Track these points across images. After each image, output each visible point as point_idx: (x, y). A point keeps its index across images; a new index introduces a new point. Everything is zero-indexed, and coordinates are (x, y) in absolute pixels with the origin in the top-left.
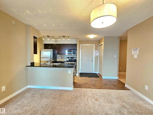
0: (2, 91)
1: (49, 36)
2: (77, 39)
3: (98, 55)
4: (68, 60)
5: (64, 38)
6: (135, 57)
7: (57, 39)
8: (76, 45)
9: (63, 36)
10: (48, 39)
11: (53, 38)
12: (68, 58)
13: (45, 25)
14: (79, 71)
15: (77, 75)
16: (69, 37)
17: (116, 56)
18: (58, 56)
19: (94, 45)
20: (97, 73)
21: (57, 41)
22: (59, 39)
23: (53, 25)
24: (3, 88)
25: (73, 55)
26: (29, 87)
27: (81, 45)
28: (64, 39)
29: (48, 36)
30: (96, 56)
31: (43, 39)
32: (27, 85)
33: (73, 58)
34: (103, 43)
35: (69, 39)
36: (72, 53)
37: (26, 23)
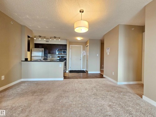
0: (2, 80)
1: (41, 36)
2: (67, 40)
3: (85, 54)
4: (58, 59)
6: (108, 54)
7: (48, 39)
8: (66, 45)
9: (54, 37)
10: (40, 39)
11: (45, 38)
12: (59, 57)
13: (39, 27)
14: (69, 68)
15: (67, 71)
16: (59, 38)
17: (98, 55)
18: (49, 55)
19: (82, 46)
20: (85, 70)
21: (48, 42)
22: (51, 40)
23: (47, 27)
24: (3, 78)
25: (63, 54)
26: (22, 80)
27: (70, 46)
28: (55, 40)
29: (39, 36)
30: (83, 56)
31: (35, 39)
32: (21, 78)
33: (63, 57)
34: (88, 44)
35: (59, 40)
36: (62, 52)
37: (22, 23)
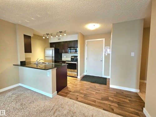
5: (61, 34)
9: (60, 32)
15: (79, 77)
18: (63, 54)
19: (104, 39)
20: (108, 77)
27: (86, 41)
29: (47, 34)
30: (106, 55)
32: (19, 83)
